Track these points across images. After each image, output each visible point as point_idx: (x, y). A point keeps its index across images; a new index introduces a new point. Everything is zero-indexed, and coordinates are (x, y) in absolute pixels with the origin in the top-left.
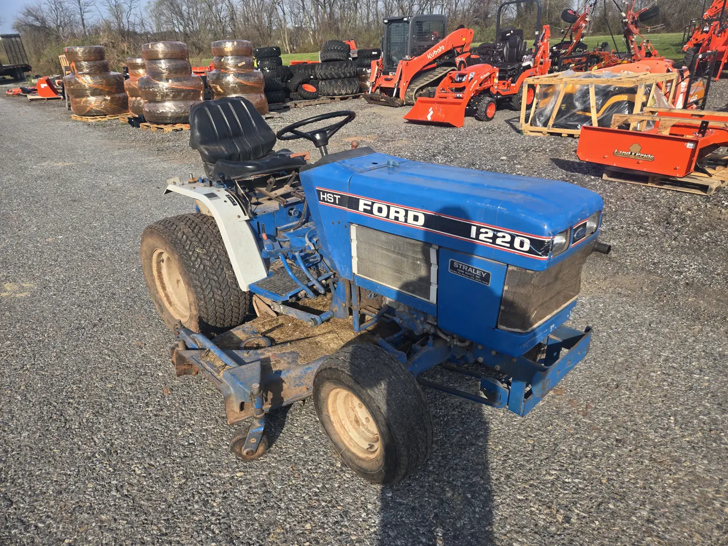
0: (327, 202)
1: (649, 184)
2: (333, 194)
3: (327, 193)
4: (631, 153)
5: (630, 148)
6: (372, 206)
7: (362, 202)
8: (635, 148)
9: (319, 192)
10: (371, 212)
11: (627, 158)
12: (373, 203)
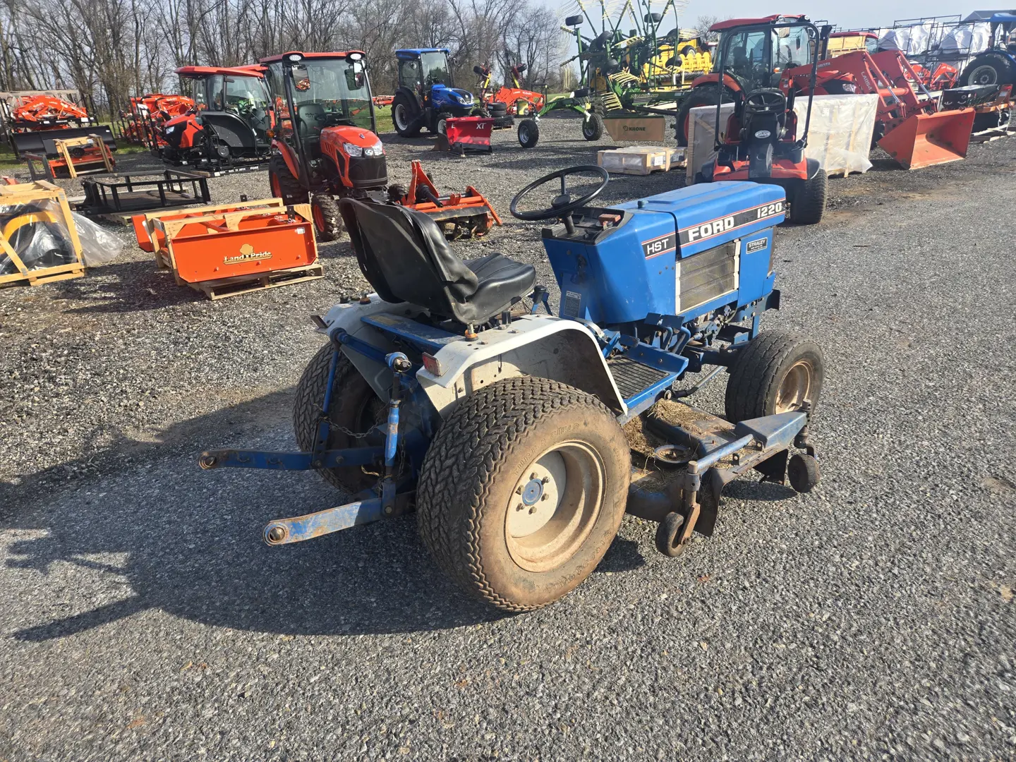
0: (656, 252)
1: (267, 287)
2: (660, 240)
3: (654, 242)
4: (245, 257)
5: (241, 251)
6: (699, 231)
7: (690, 233)
8: (247, 249)
9: (645, 247)
10: (700, 237)
11: (240, 265)
12: (700, 228)
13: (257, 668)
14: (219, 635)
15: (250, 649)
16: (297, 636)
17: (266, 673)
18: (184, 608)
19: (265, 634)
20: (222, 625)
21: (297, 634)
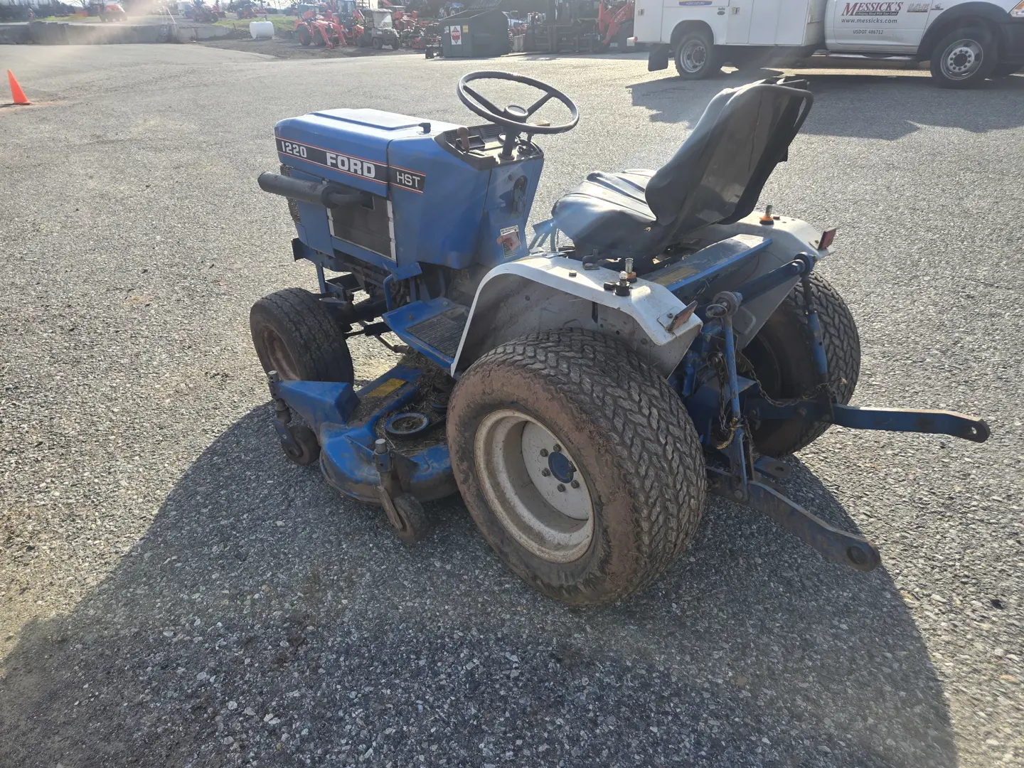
13: (961, 607)
14: (948, 666)
15: (943, 624)
16: (898, 587)
17: (961, 598)
18: (935, 739)
19: (915, 618)
20: (931, 671)
21: (895, 589)
